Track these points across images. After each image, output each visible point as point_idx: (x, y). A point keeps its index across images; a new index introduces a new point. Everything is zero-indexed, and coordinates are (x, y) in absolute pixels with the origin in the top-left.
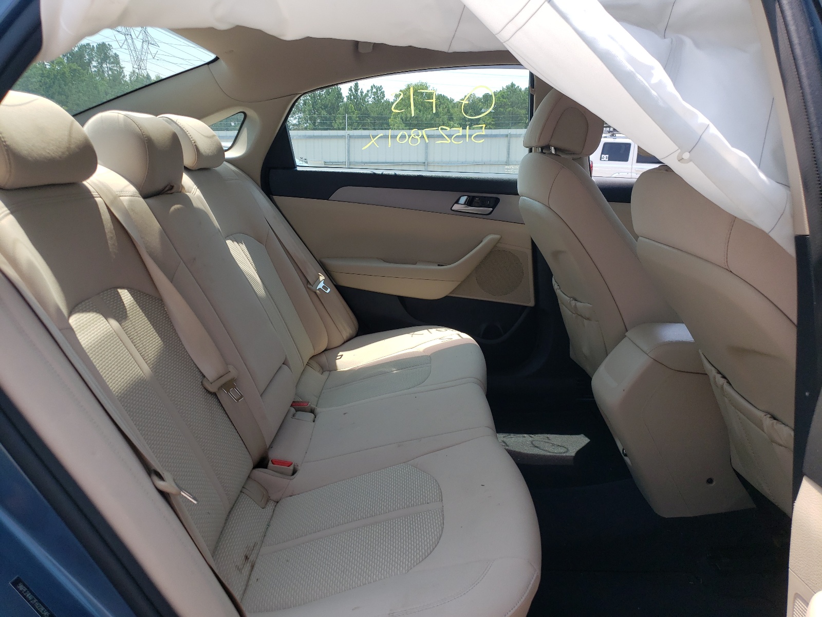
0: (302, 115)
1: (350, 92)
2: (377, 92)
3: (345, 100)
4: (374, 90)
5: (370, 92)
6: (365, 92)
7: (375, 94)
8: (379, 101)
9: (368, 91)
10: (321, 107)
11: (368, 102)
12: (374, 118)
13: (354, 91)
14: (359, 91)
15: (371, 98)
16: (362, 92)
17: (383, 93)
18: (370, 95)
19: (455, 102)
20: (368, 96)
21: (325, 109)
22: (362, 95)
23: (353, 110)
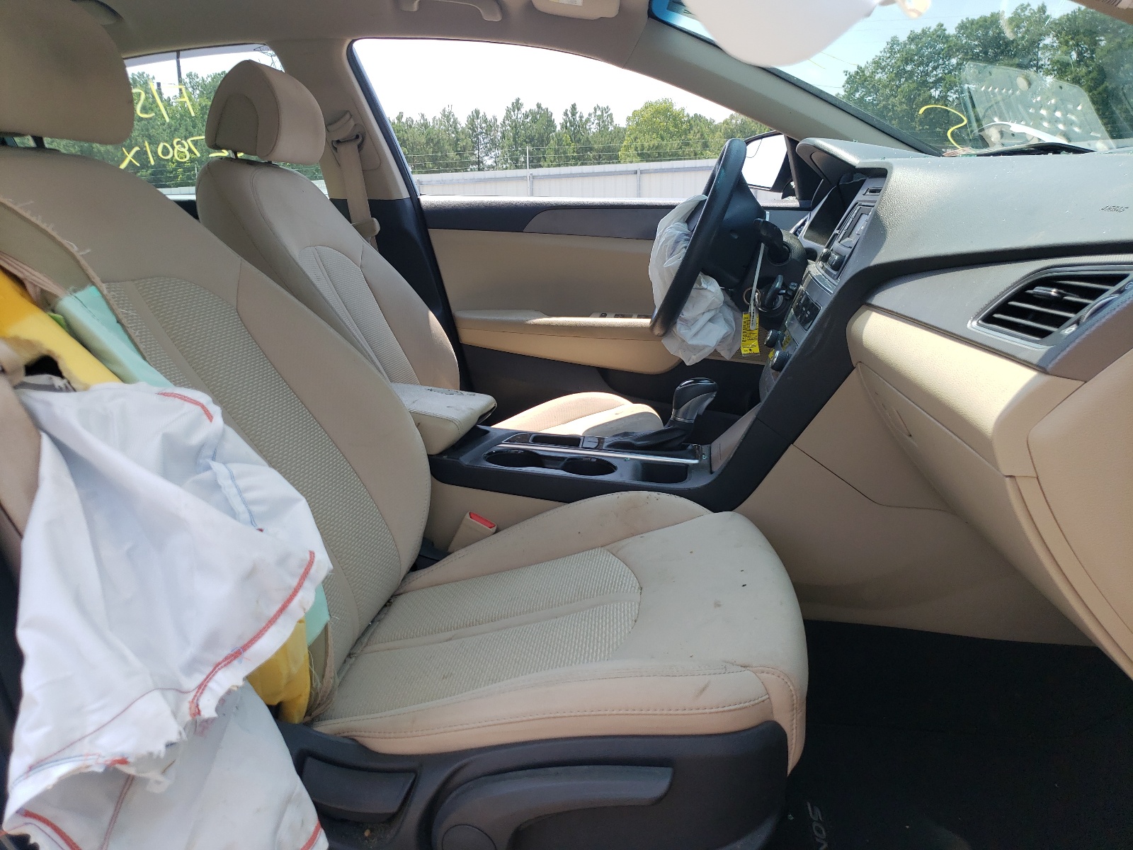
0: (499, 152)
1: (564, 117)
2: (602, 115)
3: (559, 128)
4: (599, 113)
5: (593, 116)
6: (586, 116)
7: (600, 118)
8: (606, 127)
9: (590, 115)
10: (525, 141)
11: (590, 129)
12: (598, 151)
13: (570, 115)
14: (578, 115)
15: (595, 124)
16: (581, 117)
17: (611, 115)
18: (592, 120)
19: (716, 123)
20: (590, 121)
21: (530, 142)
22: (581, 120)
23: (569, 141)
